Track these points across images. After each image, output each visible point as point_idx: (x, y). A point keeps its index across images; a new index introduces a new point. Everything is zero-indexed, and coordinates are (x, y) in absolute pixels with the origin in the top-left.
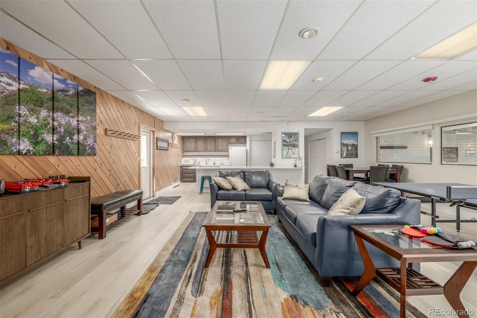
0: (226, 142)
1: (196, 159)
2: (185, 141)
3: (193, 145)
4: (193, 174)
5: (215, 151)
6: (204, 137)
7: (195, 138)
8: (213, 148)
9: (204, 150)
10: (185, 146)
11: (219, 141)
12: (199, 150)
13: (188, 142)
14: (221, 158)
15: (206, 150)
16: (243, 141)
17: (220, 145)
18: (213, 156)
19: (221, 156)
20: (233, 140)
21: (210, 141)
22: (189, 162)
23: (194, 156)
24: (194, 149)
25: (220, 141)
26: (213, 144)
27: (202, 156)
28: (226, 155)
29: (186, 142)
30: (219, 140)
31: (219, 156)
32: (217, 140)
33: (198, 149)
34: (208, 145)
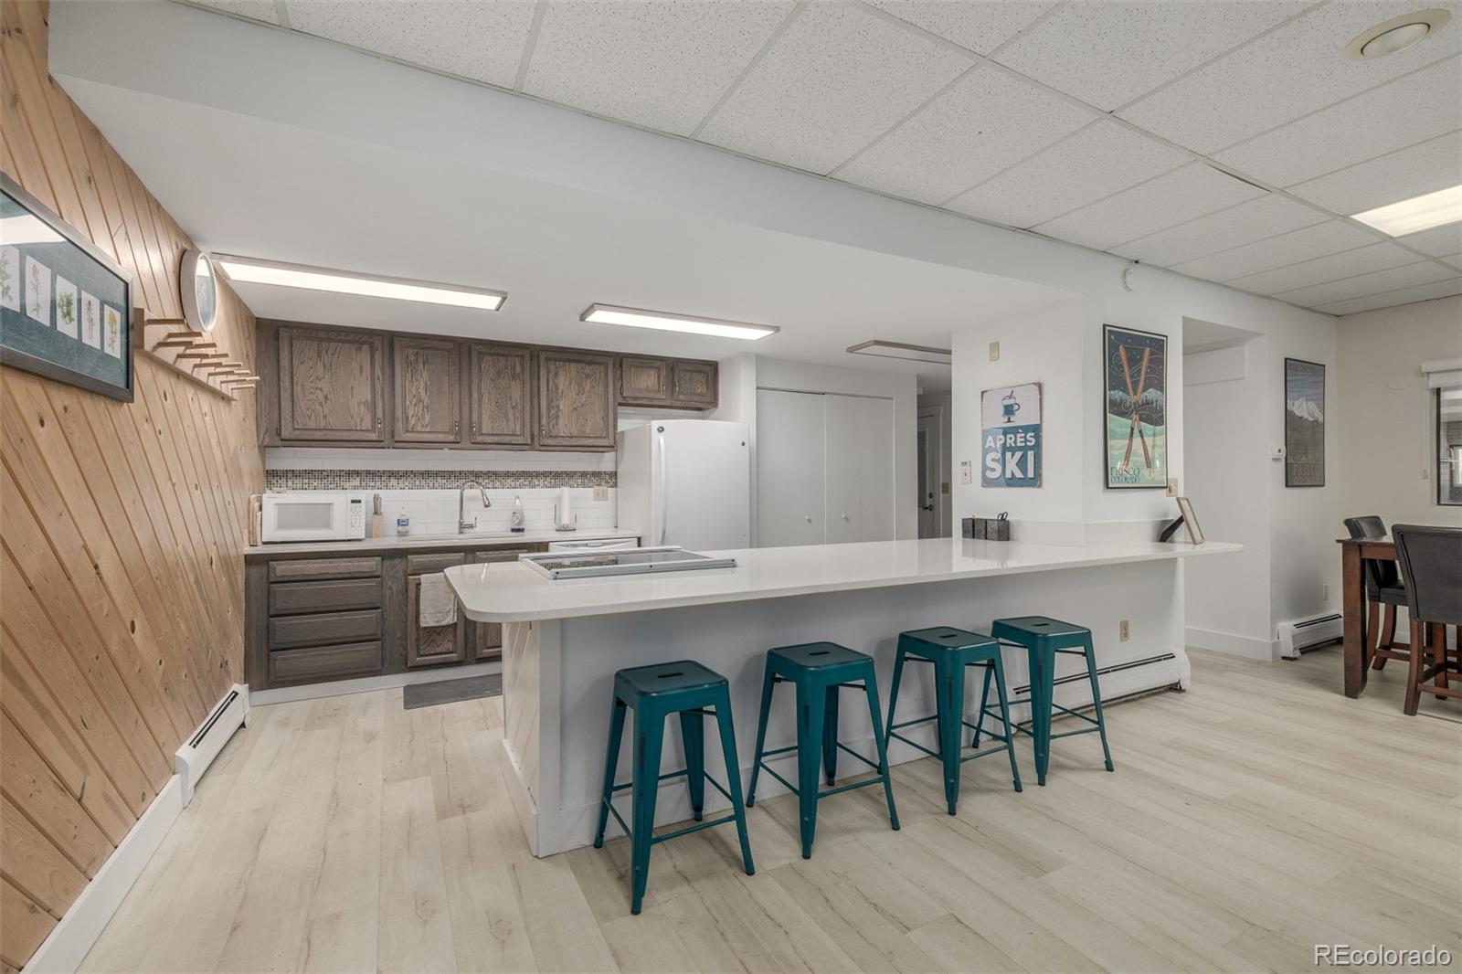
0: (601, 390)
1: (376, 499)
2: (285, 362)
3: (364, 393)
4: (373, 614)
5: (530, 446)
6: (450, 345)
7: (377, 343)
8: (513, 426)
9: (451, 438)
10: (285, 396)
11: (562, 381)
12: (410, 436)
13: (320, 370)
14: (566, 490)
15: (465, 435)
16: (701, 389)
17: (564, 405)
18: (508, 475)
19: (559, 478)
20: (647, 382)
21: (499, 373)
22: (328, 525)
23: (357, 473)
24: (367, 423)
25: (565, 380)
26: (516, 395)
27: (426, 474)
28: (591, 469)
29: (301, 372)
30: (556, 375)
31: (545, 474)
32: (548, 371)
33: (400, 426)
34: (480, 401)
